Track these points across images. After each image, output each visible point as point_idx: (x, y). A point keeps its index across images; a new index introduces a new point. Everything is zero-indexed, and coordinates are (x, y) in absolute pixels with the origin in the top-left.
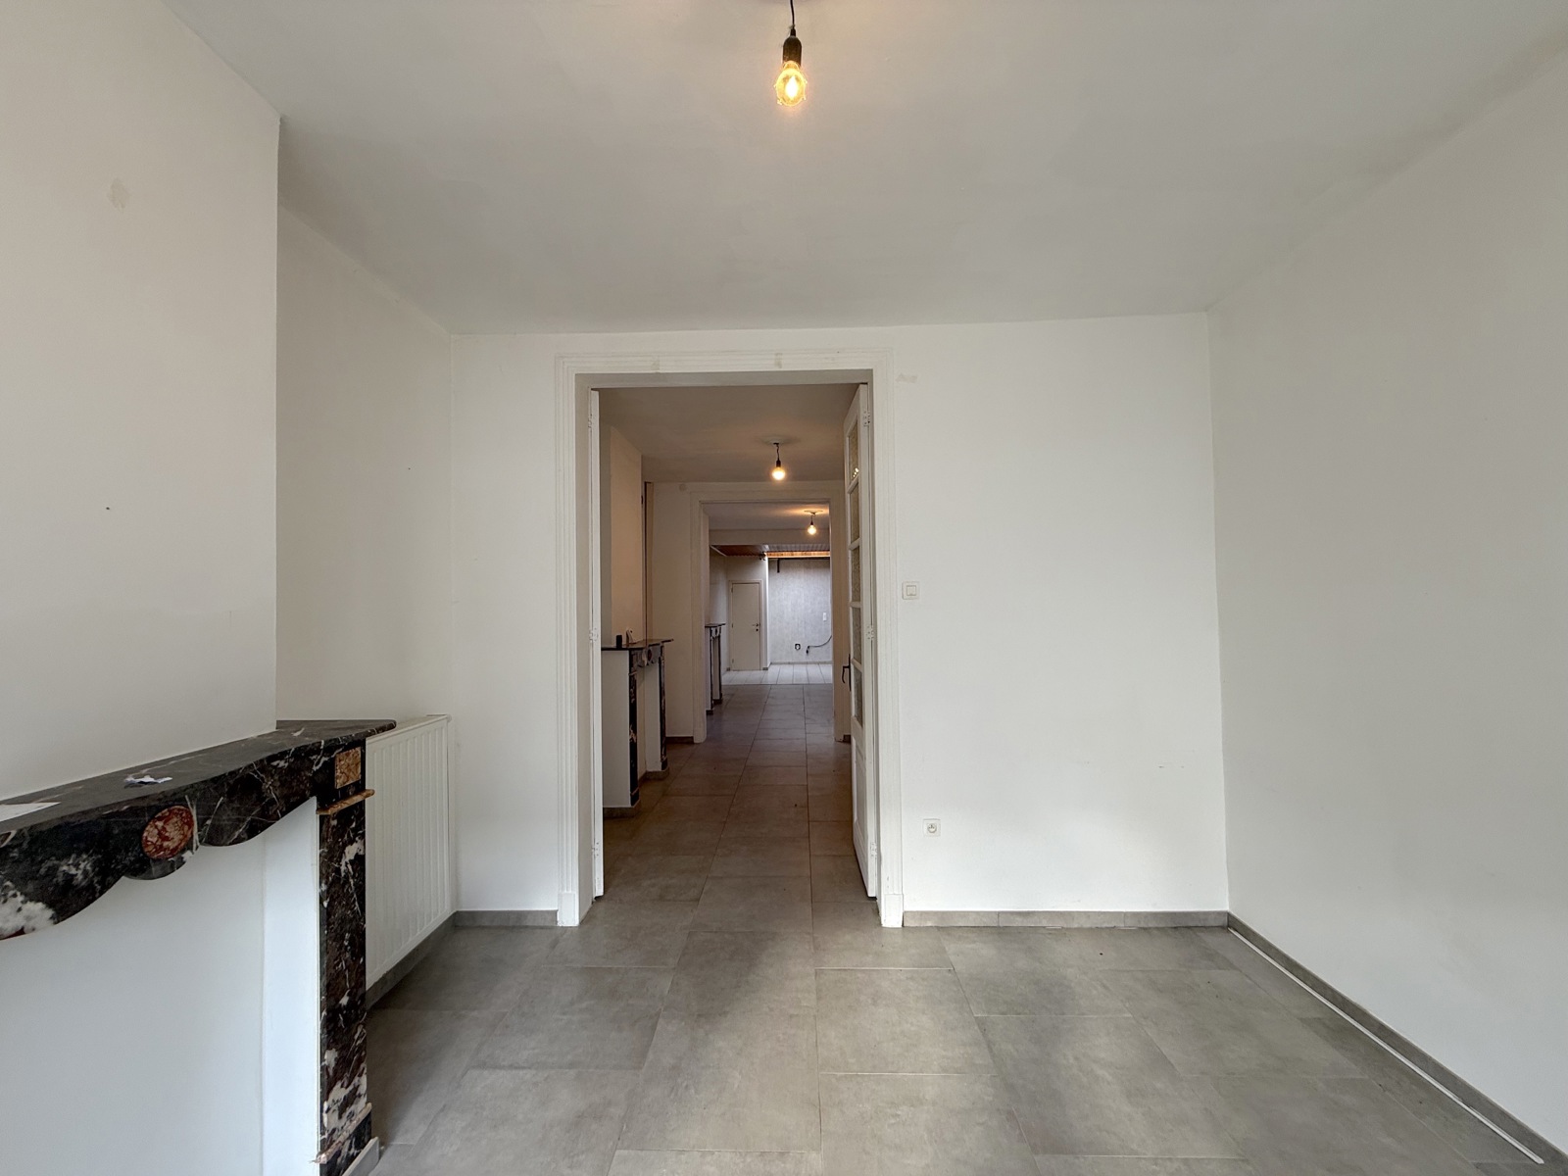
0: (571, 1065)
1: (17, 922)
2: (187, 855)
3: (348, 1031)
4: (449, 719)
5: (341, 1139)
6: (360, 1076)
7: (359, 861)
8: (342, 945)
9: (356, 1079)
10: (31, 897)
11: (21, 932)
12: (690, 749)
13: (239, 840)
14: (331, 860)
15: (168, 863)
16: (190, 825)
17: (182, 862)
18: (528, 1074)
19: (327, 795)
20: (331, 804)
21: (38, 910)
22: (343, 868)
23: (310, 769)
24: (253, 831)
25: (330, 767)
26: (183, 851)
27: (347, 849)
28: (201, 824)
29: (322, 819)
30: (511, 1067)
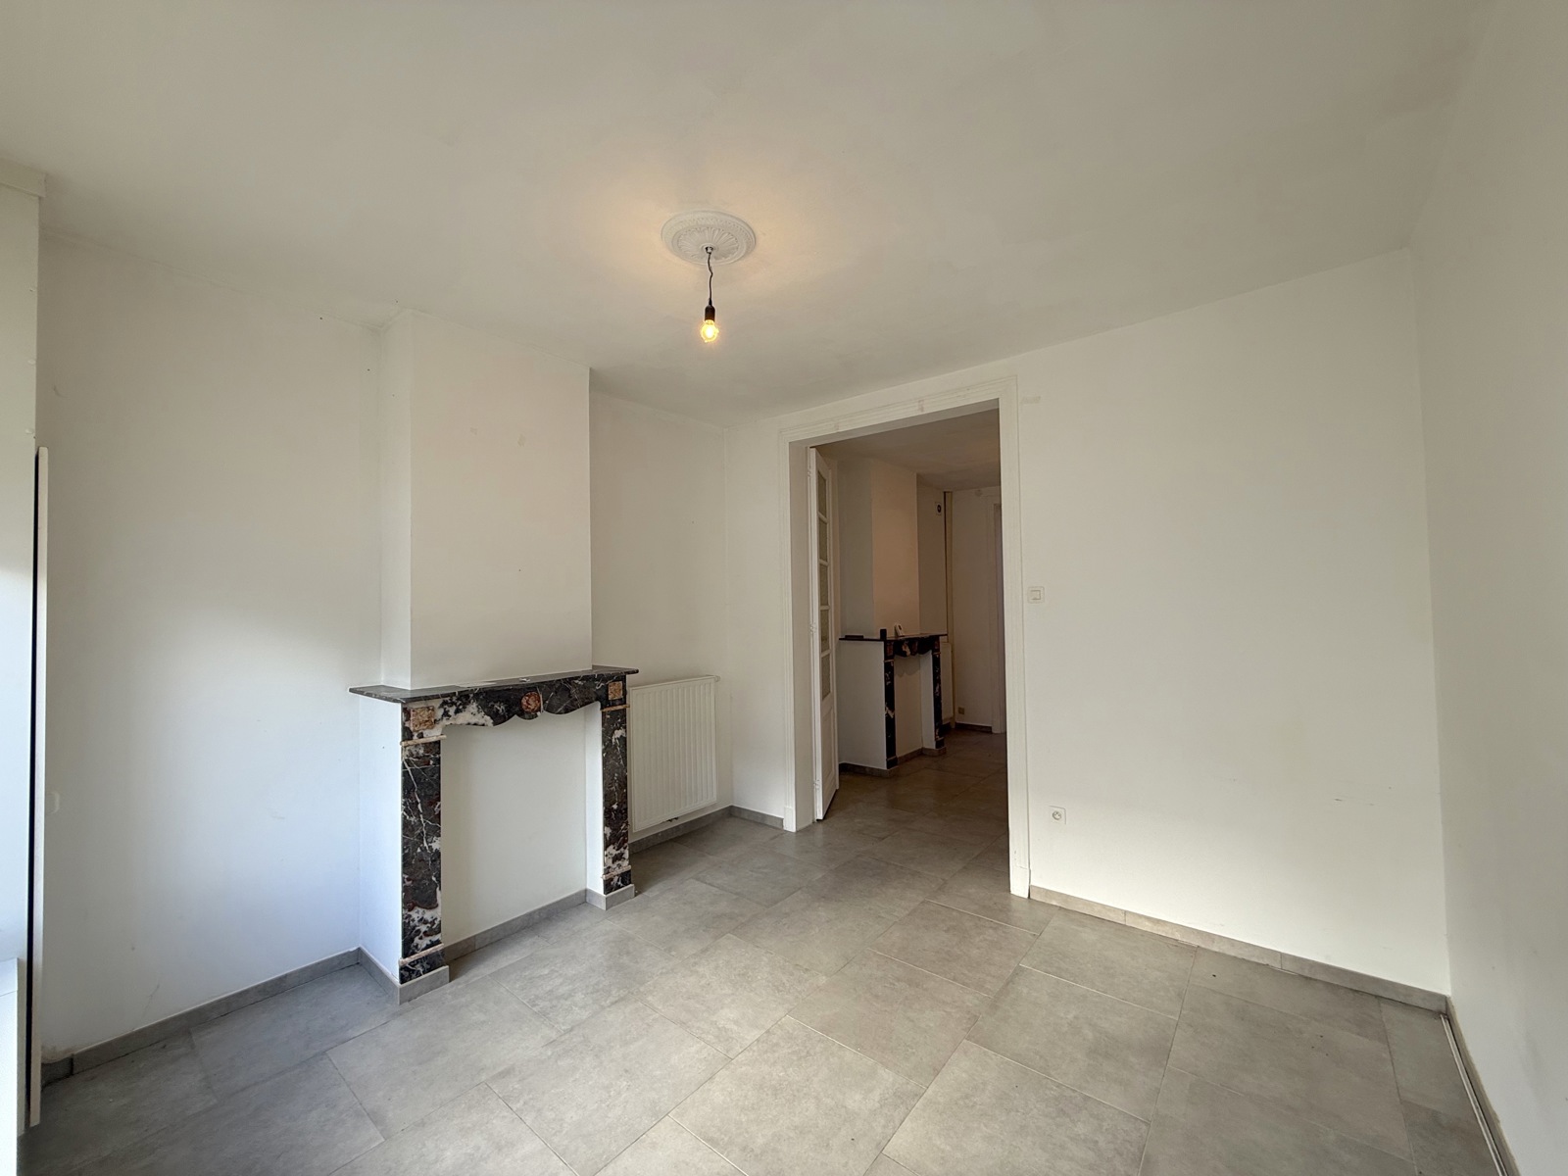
0: (737, 894)
1: (481, 721)
2: (539, 713)
3: (618, 823)
4: (718, 679)
5: (615, 873)
6: (625, 848)
7: (623, 740)
8: (613, 779)
9: (622, 849)
10: (486, 714)
11: (483, 725)
12: (985, 737)
13: (560, 713)
14: (607, 734)
15: (532, 715)
16: (539, 701)
17: (537, 716)
18: (714, 890)
19: (605, 702)
20: (606, 707)
21: (488, 720)
22: (613, 740)
23: (594, 687)
24: (567, 711)
25: (606, 688)
26: (537, 711)
27: (616, 732)
28: (544, 703)
29: (603, 714)
30: (709, 884)
